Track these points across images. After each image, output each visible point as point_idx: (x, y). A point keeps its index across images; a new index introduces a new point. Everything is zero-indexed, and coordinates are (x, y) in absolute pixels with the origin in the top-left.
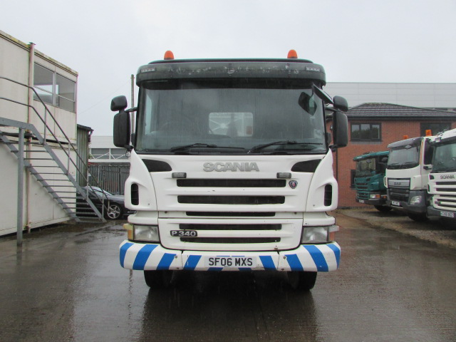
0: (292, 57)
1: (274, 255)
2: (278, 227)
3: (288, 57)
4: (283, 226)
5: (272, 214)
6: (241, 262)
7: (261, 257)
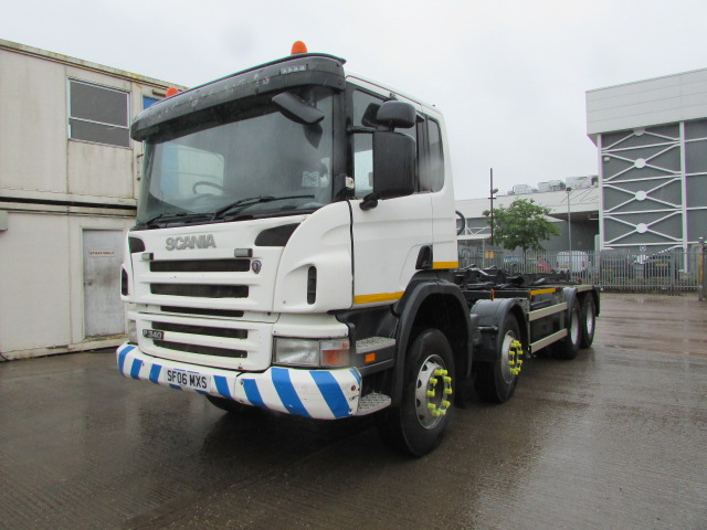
0: (299, 51)
1: (230, 376)
2: (242, 334)
3: (293, 53)
4: (249, 334)
5: (238, 313)
6: (196, 381)
7: (216, 377)
